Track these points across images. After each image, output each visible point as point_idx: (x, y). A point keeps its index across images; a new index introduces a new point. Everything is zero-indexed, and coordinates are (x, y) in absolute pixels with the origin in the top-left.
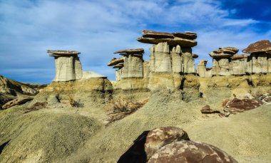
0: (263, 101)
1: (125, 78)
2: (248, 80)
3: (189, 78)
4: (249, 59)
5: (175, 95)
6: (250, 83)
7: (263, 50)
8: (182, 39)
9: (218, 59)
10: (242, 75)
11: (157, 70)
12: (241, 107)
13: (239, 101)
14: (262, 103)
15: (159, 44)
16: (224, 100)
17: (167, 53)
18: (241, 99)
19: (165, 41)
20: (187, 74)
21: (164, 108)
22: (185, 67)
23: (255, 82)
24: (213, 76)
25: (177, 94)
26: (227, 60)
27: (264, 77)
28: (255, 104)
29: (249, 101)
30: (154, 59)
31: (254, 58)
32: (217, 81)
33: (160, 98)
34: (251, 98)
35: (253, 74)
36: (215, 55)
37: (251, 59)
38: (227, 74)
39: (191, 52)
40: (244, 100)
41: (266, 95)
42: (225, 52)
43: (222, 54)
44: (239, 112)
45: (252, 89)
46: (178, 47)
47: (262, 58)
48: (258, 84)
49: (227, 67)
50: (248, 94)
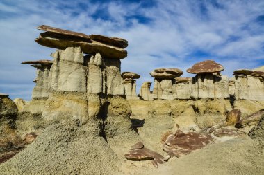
0: (212, 135)
1: (37, 99)
2: (193, 106)
3: (114, 102)
4: (195, 80)
5: (86, 128)
6: (196, 110)
7: (210, 71)
8: (102, 44)
9: (159, 79)
10: (187, 100)
11: (60, 88)
12: (185, 145)
13: (183, 135)
14: (211, 139)
15: (68, 49)
16: (164, 132)
17: (78, 63)
18: (185, 132)
19: (77, 45)
20: (111, 96)
21: (60, 153)
22: (109, 86)
23: (202, 109)
24: (154, 99)
25: (92, 127)
26: (170, 81)
27: (211, 103)
28: (203, 140)
29: (195, 136)
30: (58, 71)
31: (200, 80)
32: (157, 106)
33: (55, 134)
34: (198, 130)
35: (199, 99)
36: (157, 74)
37: (197, 81)
38: (170, 98)
39: (118, 65)
40: (189, 134)
41: (215, 127)
42: (168, 72)
43: (165, 74)
44: (182, 152)
45: (198, 118)
46: (98, 55)
47: (209, 80)
48: (205, 112)
49: (170, 90)
50: (194, 125)
